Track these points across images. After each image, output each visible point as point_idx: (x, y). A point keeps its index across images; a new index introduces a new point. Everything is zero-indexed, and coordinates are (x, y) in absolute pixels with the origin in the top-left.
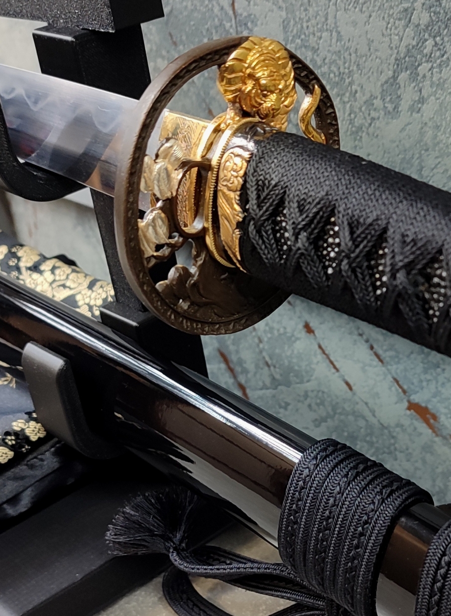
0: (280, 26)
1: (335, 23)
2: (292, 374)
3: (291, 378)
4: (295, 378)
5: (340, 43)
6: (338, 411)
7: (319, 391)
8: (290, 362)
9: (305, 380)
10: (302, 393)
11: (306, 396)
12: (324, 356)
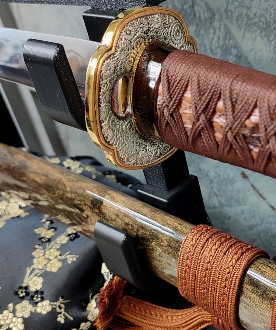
2: (233, 200)
3: (233, 203)
4: (235, 203)
6: (265, 222)
8: (231, 194)
9: (242, 204)
10: (240, 211)
11: (243, 212)
12: (256, 191)
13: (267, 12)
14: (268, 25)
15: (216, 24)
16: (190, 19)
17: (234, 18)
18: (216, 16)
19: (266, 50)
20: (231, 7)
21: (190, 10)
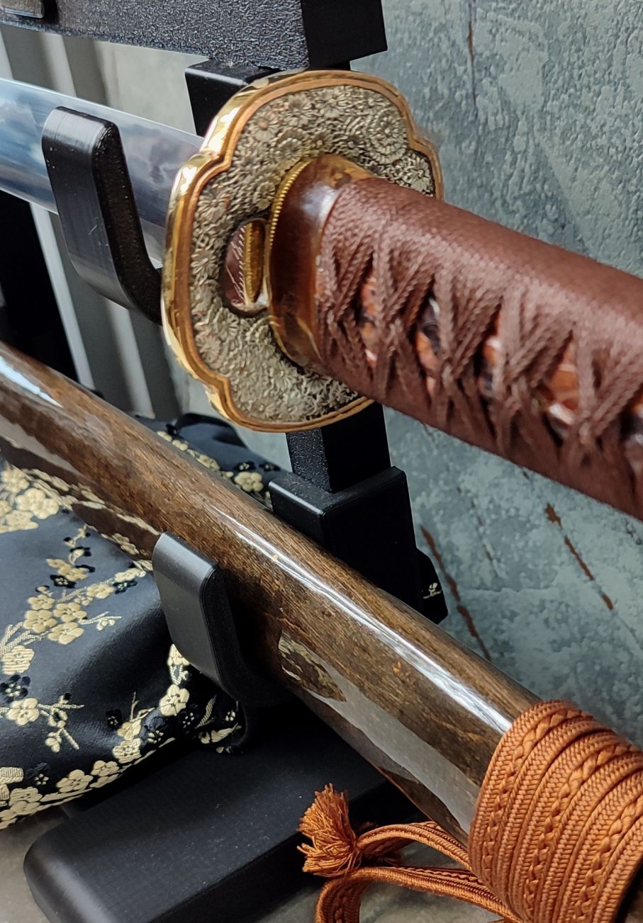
0: (538, 72)
1: (623, 72)
2: (523, 574)
3: (522, 580)
4: (527, 580)
5: (629, 102)
6: (588, 635)
7: (560, 603)
8: (521, 557)
9: (542, 585)
10: (536, 603)
11: (542, 606)
12: (573, 556)
13: (626, 124)
14: (628, 156)
15: (519, 142)
16: (465, 124)
17: (558, 131)
18: (520, 123)
19: (619, 216)
20: (552, 105)
21: (467, 103)
